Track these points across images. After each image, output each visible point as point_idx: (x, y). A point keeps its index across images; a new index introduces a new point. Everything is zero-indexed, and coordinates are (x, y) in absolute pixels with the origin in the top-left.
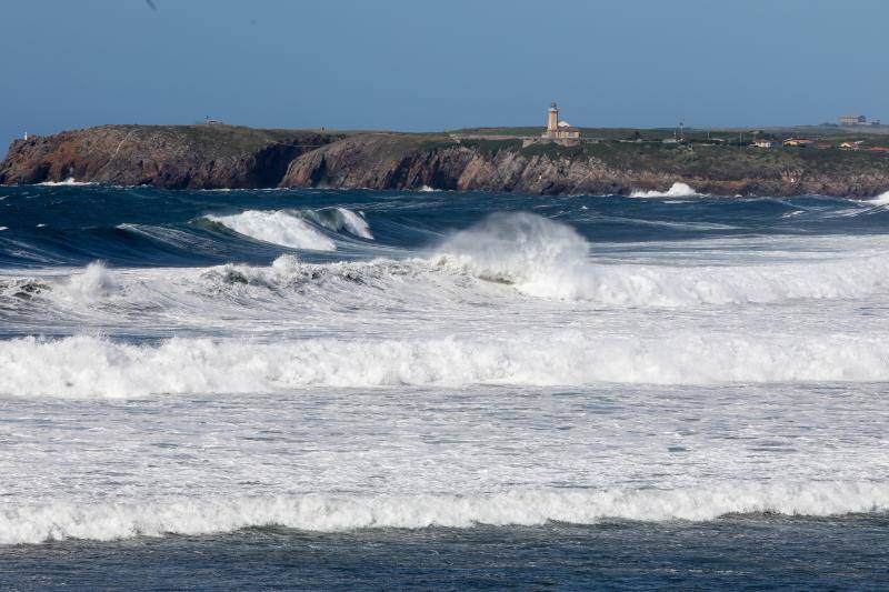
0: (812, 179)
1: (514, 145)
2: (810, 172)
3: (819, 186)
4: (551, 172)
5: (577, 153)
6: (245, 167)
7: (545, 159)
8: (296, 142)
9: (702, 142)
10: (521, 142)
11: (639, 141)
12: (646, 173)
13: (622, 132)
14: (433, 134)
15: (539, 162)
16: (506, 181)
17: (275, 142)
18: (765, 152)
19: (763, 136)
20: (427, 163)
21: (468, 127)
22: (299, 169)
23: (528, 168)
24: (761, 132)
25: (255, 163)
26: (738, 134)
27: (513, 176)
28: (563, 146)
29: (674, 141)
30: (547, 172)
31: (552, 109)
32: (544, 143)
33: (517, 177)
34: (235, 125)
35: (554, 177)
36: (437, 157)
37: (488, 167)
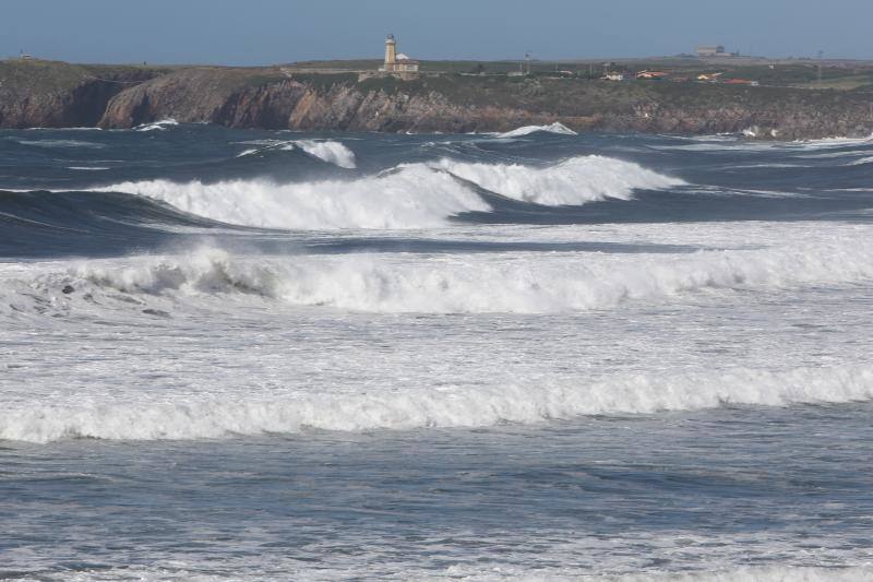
0: (667, 114)
1: (350, 80)
2: (665, 107)
3: (675, 121)
4: (389, 108)
5: (415, 87)
6: (61, 105)
7: (382, 94)
8: (115, 78)
9: (550, 75)
10: (356, 76)
11: (482, 74)
12: (489, 109)
13: (464, 65)
14: (262, 68)
15: (376, 97)
16: (340, 118)
17: (94, 78)
18: (616, 85)
19: (615, 68)
20: (256, 99)
22: (120, 106)
23: (364, 104)
24: (613, 64)
25: (72, 101)
26: (587, 66)
27: (348, 114)
28: (401, 81)
29: (520, 74)
30: (384, 108)
31: (389, 41)
32: (381, 76)
33: (352, 114)
34: (51, 59)
35: (391, 113)
36: (266, 93)
37: (321, 103)
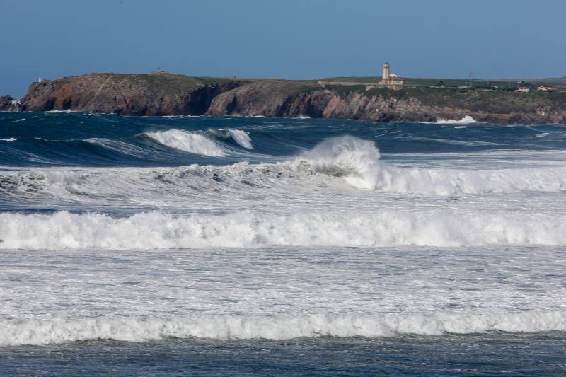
0: (556, 113)
1: (361, 89)
2: (555, 109)
3: (561, 118)
4: (384, 107)
5: (401, 94)
6: (183, 101)
7: (380, 98)
8: (217, 86)
9: (484, 88)
10: (364, 87)
11: (442, 87)
12: (446, 108)
13: (432, 81)
14: (307, 81)
15: (377, 100)
16: (355, 113)
17: (203, 86)
18: (525, 95)
19: (524, 84)
20: (303, 100)
21: (330, 77)
22: (219, 104)
23: (370, 104)
24: (523, 82)
25: (190, 100)
26: (507, 83)
27: (359, 110)
28: (393, 90)
29: (466, 87)
30: (382, 107)
31: (385, 66)
32: (380, 87)
33: (362, 110)
34: (177, 74)
35: (387, 110)
36: (309, 96)
37: (343, 103)
